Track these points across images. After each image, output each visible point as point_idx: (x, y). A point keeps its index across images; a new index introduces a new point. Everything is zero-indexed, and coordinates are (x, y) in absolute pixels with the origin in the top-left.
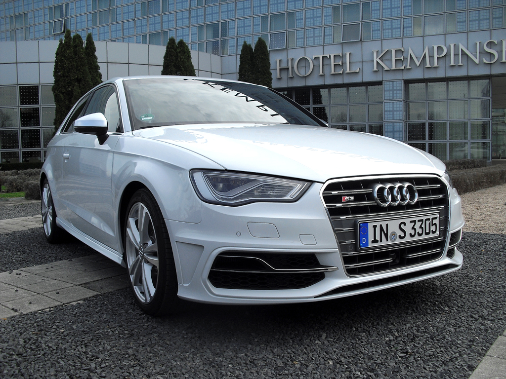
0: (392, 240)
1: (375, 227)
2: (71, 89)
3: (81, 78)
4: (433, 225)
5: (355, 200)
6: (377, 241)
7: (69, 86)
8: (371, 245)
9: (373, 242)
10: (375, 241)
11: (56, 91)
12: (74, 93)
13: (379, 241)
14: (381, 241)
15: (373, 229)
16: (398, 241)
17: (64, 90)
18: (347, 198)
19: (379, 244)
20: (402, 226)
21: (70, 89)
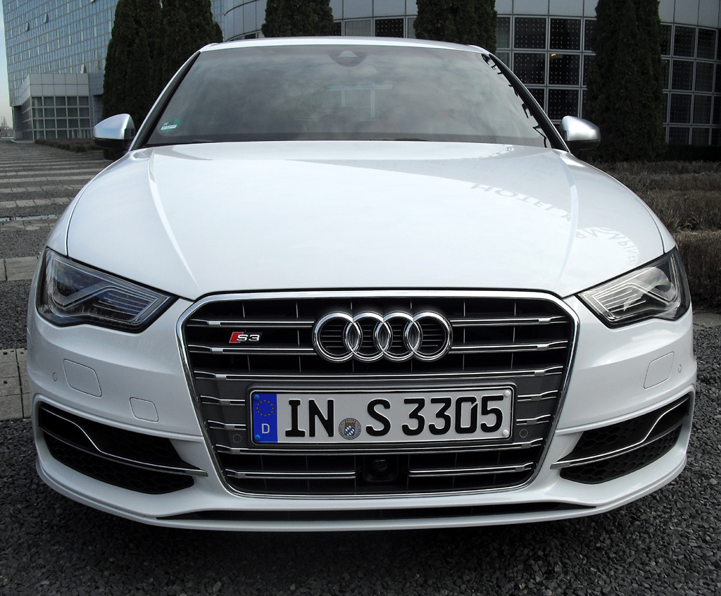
0: (344, 434)
1: (294, 405)
2: (442, 26)
3: (458, 7)
4: (485, 412)
5: (262, 343)
6: (302, 434)
7: (438, 20)
8: (282, 439)
9: (288, 434)
10: (294, 432)
11: (419, 29)
12: (446, 32)
13: (307, 433)
14: (312, 434)
15: (290, 408)
16: (364, 438)
17: (430, 27)
18: (242, 337)
19: (307, 440)
20: (379, 409)
21: (439, 25)
